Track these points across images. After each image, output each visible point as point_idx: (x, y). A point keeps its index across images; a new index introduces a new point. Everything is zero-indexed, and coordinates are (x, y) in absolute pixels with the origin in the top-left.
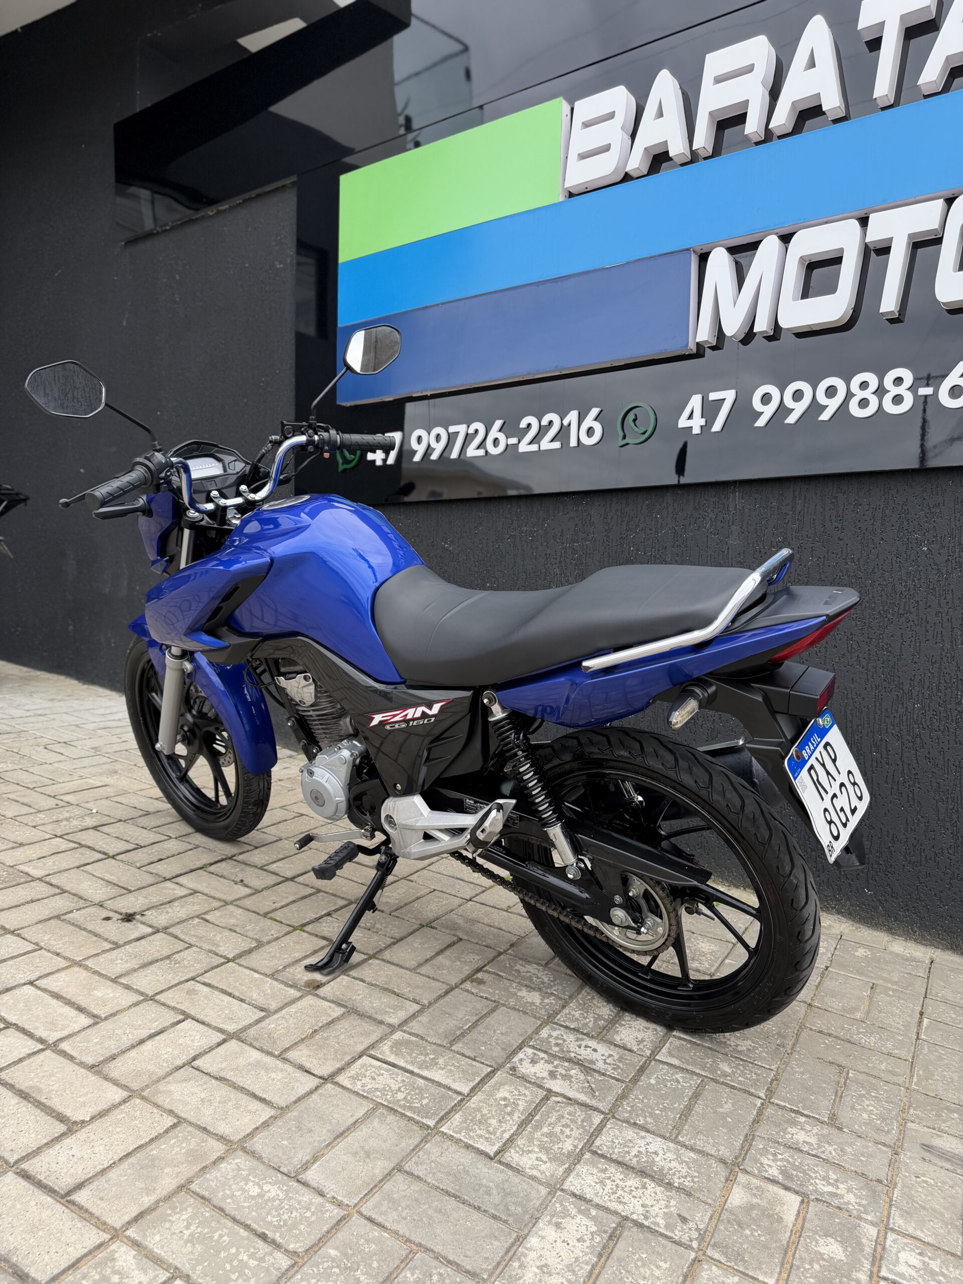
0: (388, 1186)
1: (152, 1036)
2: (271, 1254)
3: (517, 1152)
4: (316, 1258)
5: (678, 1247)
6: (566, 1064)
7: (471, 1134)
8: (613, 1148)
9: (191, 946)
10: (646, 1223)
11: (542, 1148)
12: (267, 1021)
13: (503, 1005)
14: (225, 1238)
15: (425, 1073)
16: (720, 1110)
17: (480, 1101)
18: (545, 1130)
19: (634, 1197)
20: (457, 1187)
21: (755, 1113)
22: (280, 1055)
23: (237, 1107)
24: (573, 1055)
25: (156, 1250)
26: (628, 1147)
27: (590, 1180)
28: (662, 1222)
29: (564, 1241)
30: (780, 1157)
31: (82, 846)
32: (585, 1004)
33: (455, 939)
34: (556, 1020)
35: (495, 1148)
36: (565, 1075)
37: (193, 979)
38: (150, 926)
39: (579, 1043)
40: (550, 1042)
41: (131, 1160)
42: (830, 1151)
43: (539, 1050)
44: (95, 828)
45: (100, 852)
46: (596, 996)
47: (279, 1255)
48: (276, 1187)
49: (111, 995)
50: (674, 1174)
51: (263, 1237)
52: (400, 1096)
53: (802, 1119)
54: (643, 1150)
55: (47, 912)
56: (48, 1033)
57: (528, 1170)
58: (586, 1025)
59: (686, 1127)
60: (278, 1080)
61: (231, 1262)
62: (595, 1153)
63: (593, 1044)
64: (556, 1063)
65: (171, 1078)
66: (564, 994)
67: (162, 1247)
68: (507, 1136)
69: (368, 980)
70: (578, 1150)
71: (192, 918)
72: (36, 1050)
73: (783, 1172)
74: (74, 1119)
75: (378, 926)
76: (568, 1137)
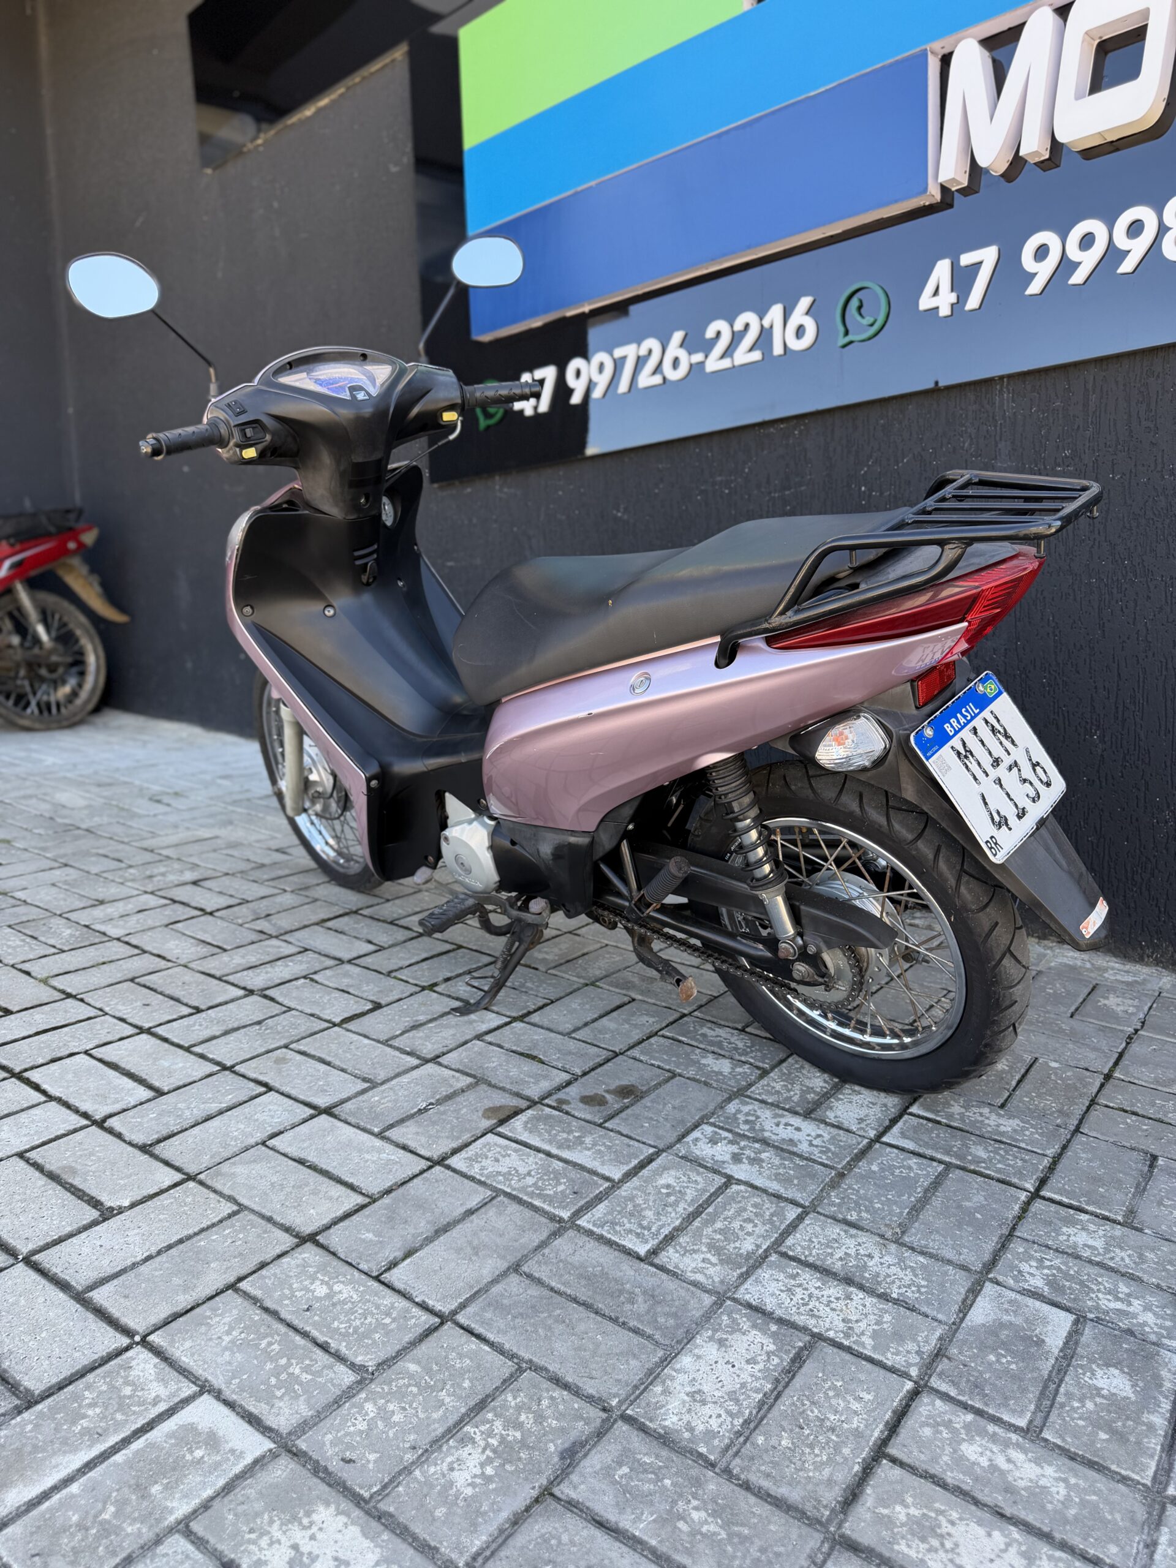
0: (496, 1289)
1: (221, 1113)
2: (331, 1367)
3: (677, 1251)
4: (389, 1374)
5: (889, 1374)
6: (757, 1145)
7: (618, 1228)
8: (810, 1250)
9: (290, 1009)
10: (846, 1343)
11: (711, 1246)
12: (370, 1093)
13: (680, 1075)
14: (276, 1347)
15: (566, 1154)
16: (968, 1204)
17: (635, 1189)
18: (719, 1225)
19: (833, 1310)
20: (590, 1293)
21: (1017, 1207)
22: (381, 1133)
23: (315, 1192)
24: (766, 1134)
25: (184, 1358)
26: (832, 1247)
27: (773, 1287)
28: (867, 1341)
29: (728, 1363)
30: (1048, 1263)
31: (174, 901)
32: (790, 1073)
33: (626, 999)
34: (748, 1093)
35: (648, 1247)
36: (754, 1159)
37: (286, 1047)
38: (244, 988)
39: (776, 1121)
40: (737, 1119)
41: (173, 1251)
42: (1123, 1258)
43: (722, 1128)
44: (195, 883)
45: (196, 908)
46: (807, 1065)
47: (341, 1368)
48: (349, 1288)
49: (181, 1065)
50: (893, 1282)
51: (324, 1347)
52: (530, 1181)
53: (1084, 1217)
54: (852, 1252)
55: (119, 975)
56: (97, 1106)
57: (689, 1274)
58: (789, 1099)
59: (916, 1224)
60: (373, 1162)
61: (277, 1376)
62: (784, 1255)
63: (796, 1121)
64: (742, 1143)
65: (237, 1158)
66: (764, 1062)
67: (192, 1355)
68: (666, 1231)
69: (506, 1046)
70: (761, 1251)
71: (296, 979)
72: (78, 1125)
73: (1052, 1283)
74: (108, 1204)
75: (529, 984)
76: (749, 1234)
